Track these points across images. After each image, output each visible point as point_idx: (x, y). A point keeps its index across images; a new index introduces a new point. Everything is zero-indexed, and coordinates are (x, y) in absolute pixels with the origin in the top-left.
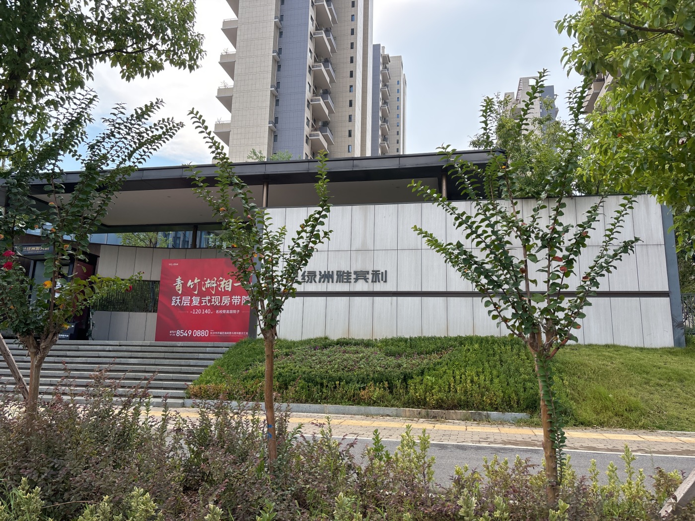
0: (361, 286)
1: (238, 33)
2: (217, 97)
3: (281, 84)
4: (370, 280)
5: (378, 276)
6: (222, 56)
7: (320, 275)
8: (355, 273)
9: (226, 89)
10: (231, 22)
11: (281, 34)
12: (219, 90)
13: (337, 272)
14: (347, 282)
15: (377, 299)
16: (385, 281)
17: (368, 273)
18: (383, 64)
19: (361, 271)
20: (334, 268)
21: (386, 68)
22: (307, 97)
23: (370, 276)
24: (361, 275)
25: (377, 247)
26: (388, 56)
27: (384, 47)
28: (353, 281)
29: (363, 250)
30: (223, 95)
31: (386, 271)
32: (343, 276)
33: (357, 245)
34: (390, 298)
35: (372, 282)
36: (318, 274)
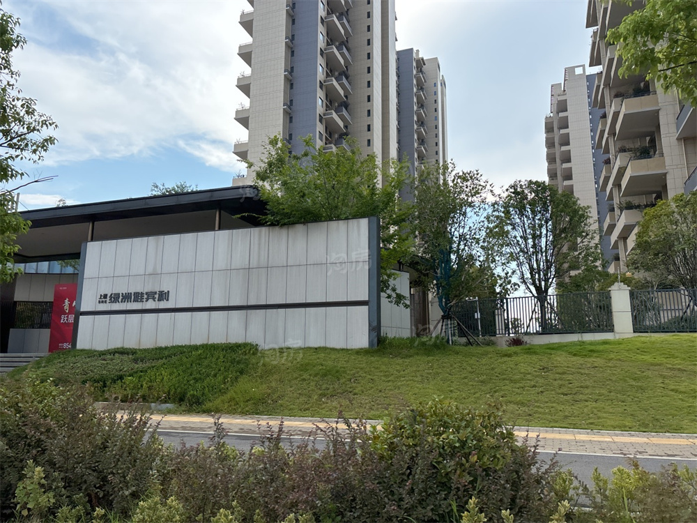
0: (151, 304)
1: (253, 56)
2: (235, 119)
3: (294, 101)
4: (156, 300)
5: (163, 296)
6: (239, 79)
7: (122, 296)
8: (147, 293)
9: (244, 111)
10: (247, 46)
11: (293, 53)
12: (237, 112)
13: (135, 293)
14: (141, 301)
15: (161, 315)
16: (168, 300)
17: (156, 293)
18: (417, 68)
19: (151, 292)
20: (132, 290)
21: (421, 71)
22: (318, 112)
23: (157, 296)
24: (151, 295)
25: (164, 271)
26: (423, 59)
27: (418, 51)
28: (144, 300)
29: (154, 274)
30: (240, 116)
31: (168, 292)
32: (138, 297)
33: (150, 270)
34: (170, 314)
35: (158, 300)
36: (121, 295)
